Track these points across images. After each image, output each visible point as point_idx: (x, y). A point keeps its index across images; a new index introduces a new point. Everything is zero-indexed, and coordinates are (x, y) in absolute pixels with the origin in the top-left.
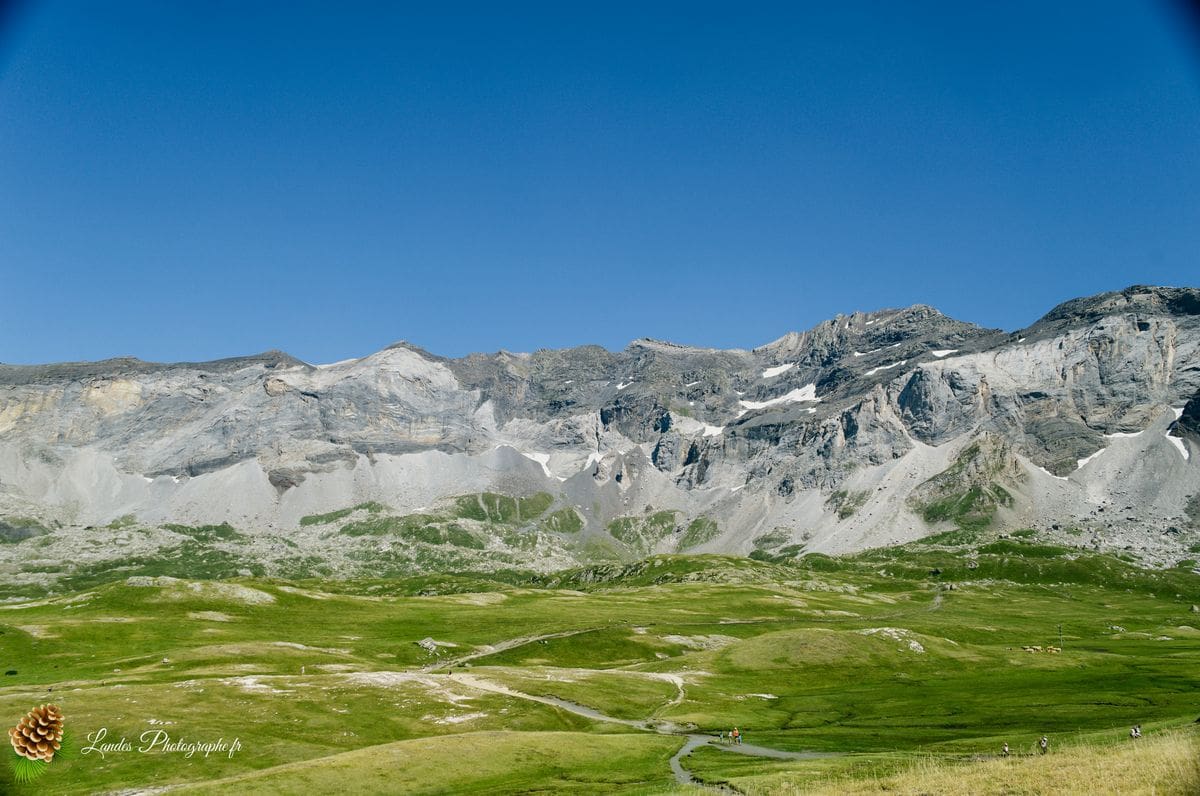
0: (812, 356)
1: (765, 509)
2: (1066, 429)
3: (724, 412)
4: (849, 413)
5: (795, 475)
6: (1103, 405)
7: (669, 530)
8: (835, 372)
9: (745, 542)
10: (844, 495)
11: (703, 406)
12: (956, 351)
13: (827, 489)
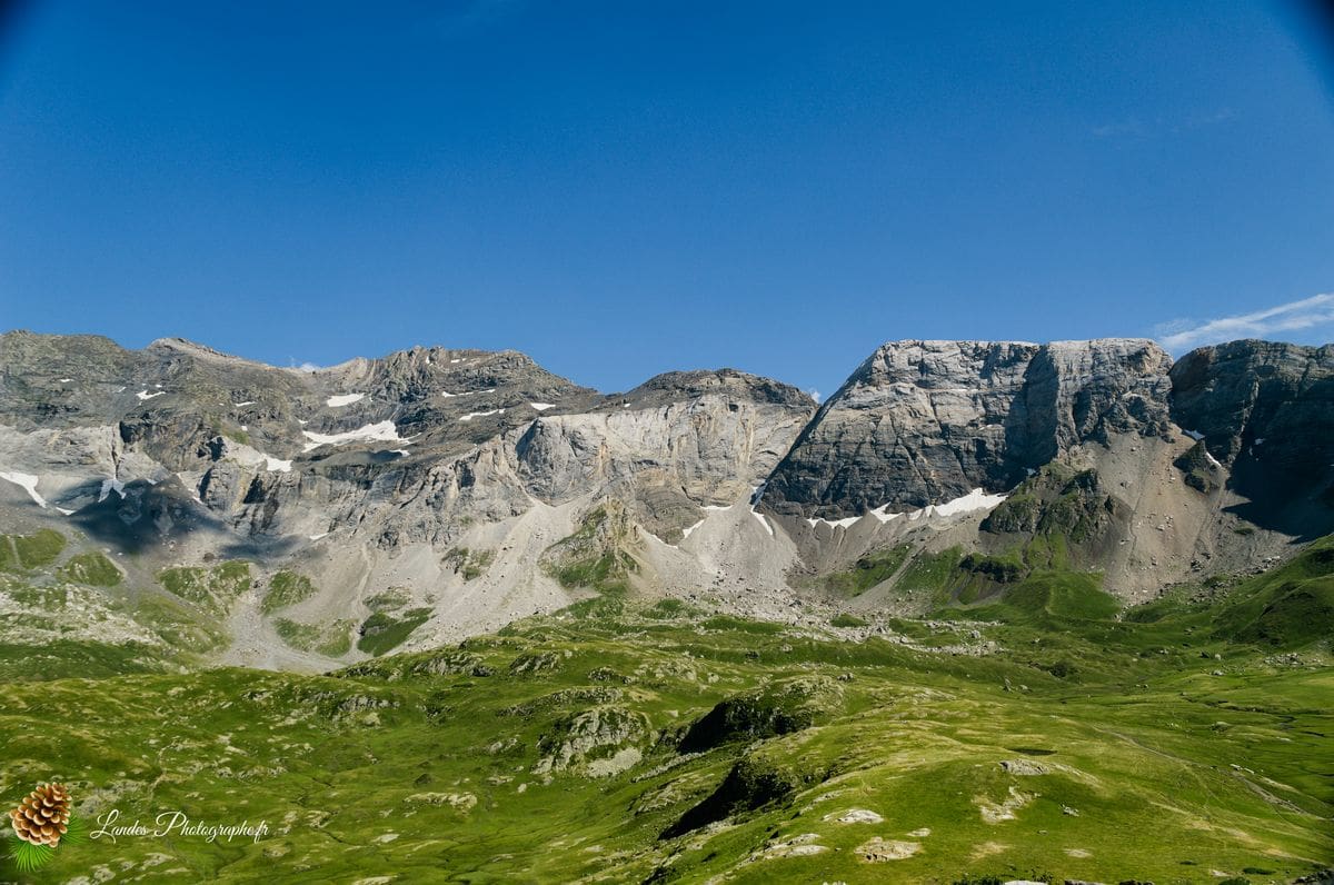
0: (388, 388)
1: (366, 563)
2: (671, 498)
3: (289, 442)
4: (464, 463)
5: (400, 526)
6: (700, 478)
7: (245, 585)
8: (423, 411)
9: (354, 603)
10: (464, 553)
11: (260, 433)
12: (554, 406)
13: (439, 545)
